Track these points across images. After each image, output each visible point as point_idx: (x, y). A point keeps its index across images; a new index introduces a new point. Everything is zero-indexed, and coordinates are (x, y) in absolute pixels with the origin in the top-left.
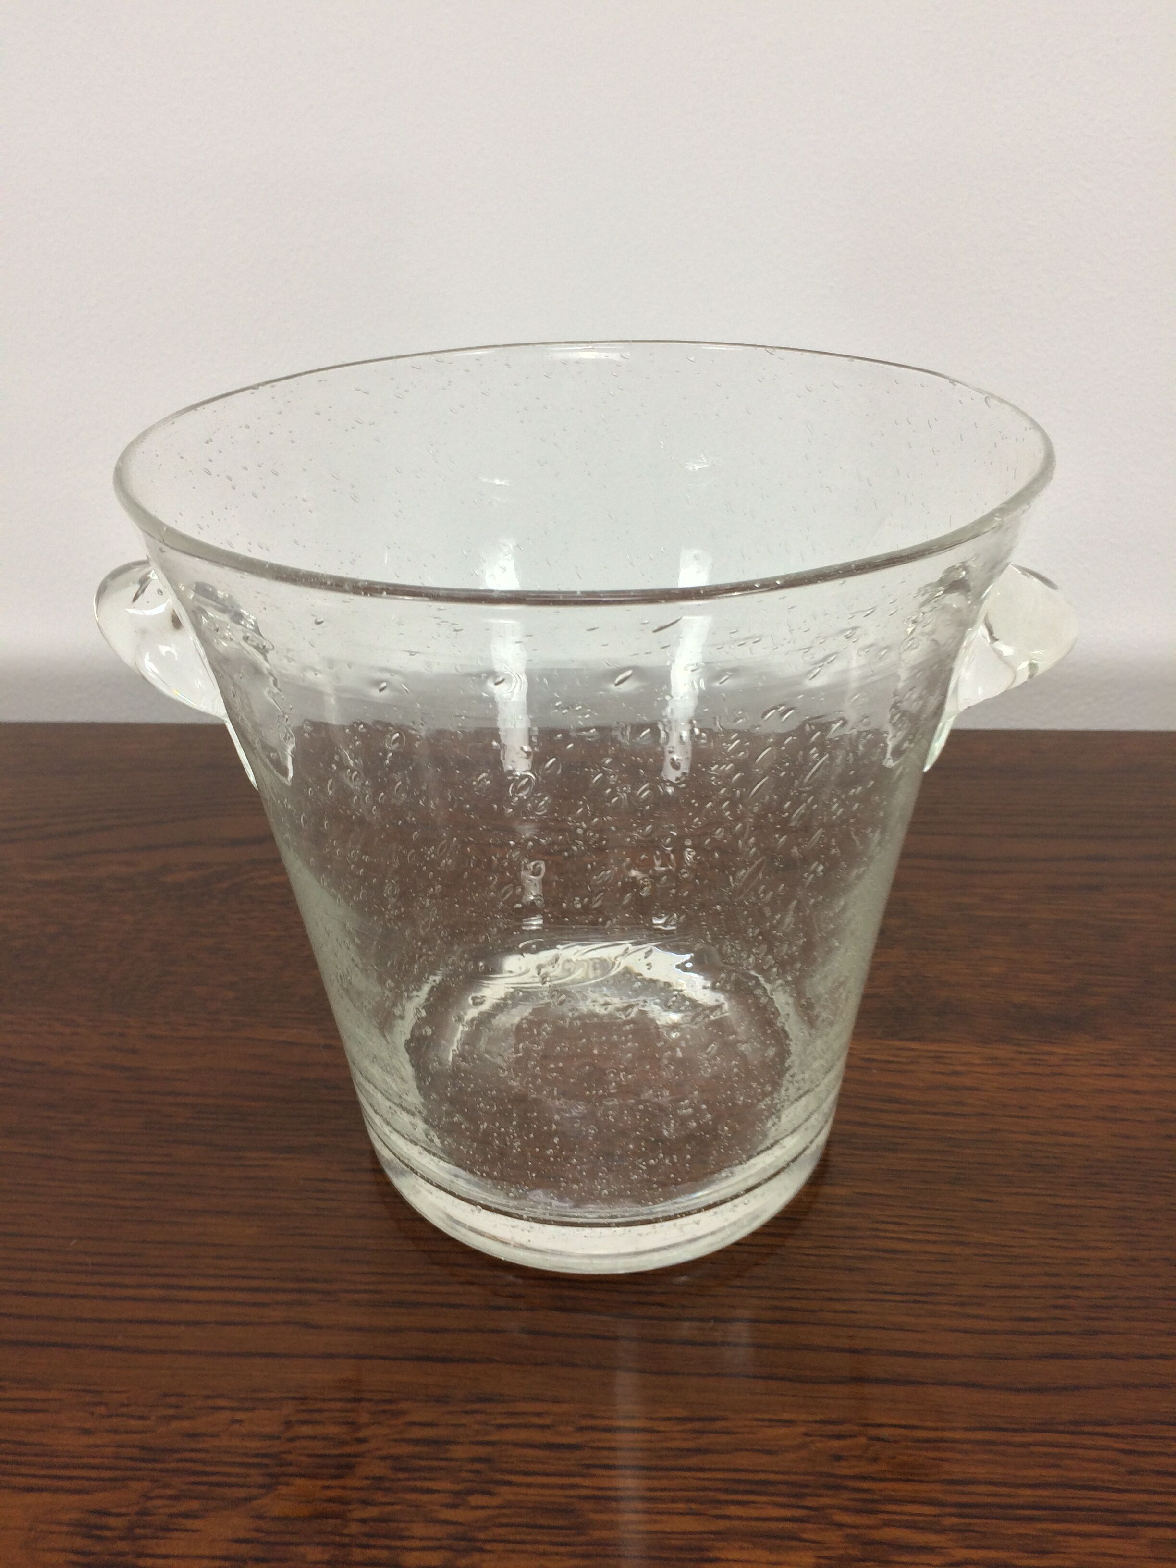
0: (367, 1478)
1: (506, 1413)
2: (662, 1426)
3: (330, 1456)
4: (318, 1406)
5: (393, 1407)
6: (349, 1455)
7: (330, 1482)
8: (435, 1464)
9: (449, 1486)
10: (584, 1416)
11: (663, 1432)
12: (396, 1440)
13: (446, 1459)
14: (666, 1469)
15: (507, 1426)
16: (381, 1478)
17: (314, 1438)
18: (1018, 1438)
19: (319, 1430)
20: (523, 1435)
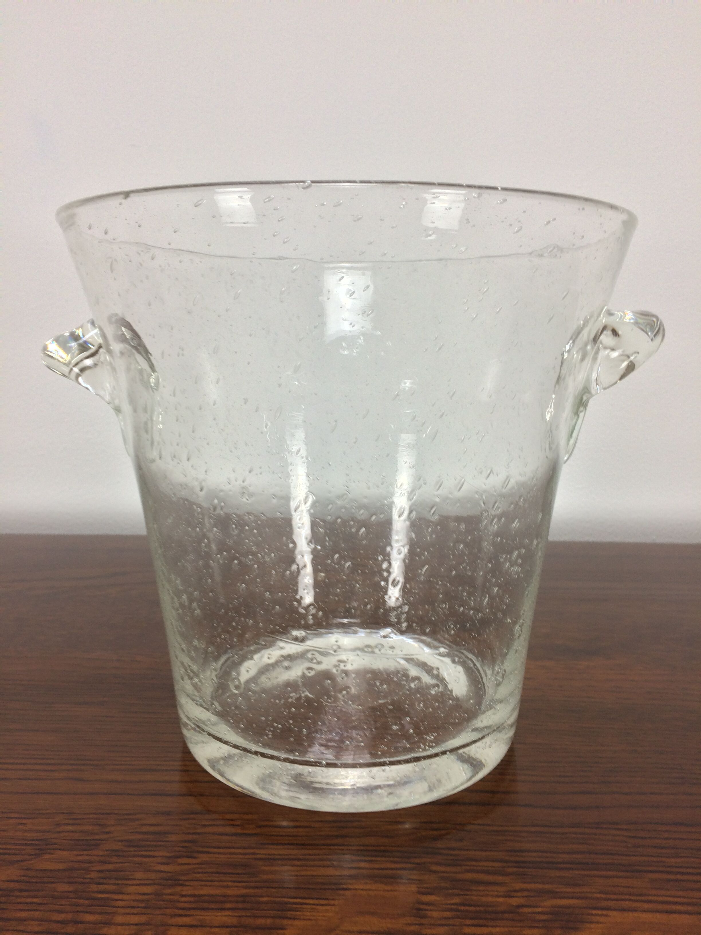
1: (209, 819)
3: (84, 840)
4: (80, 816)
6: (96, 840)
7: (82, 853)
8: (157, 843)
9: (165, 854)
12: (131, 833)
16: (116, 851)
17: (74, 832)
19: (78, 828)
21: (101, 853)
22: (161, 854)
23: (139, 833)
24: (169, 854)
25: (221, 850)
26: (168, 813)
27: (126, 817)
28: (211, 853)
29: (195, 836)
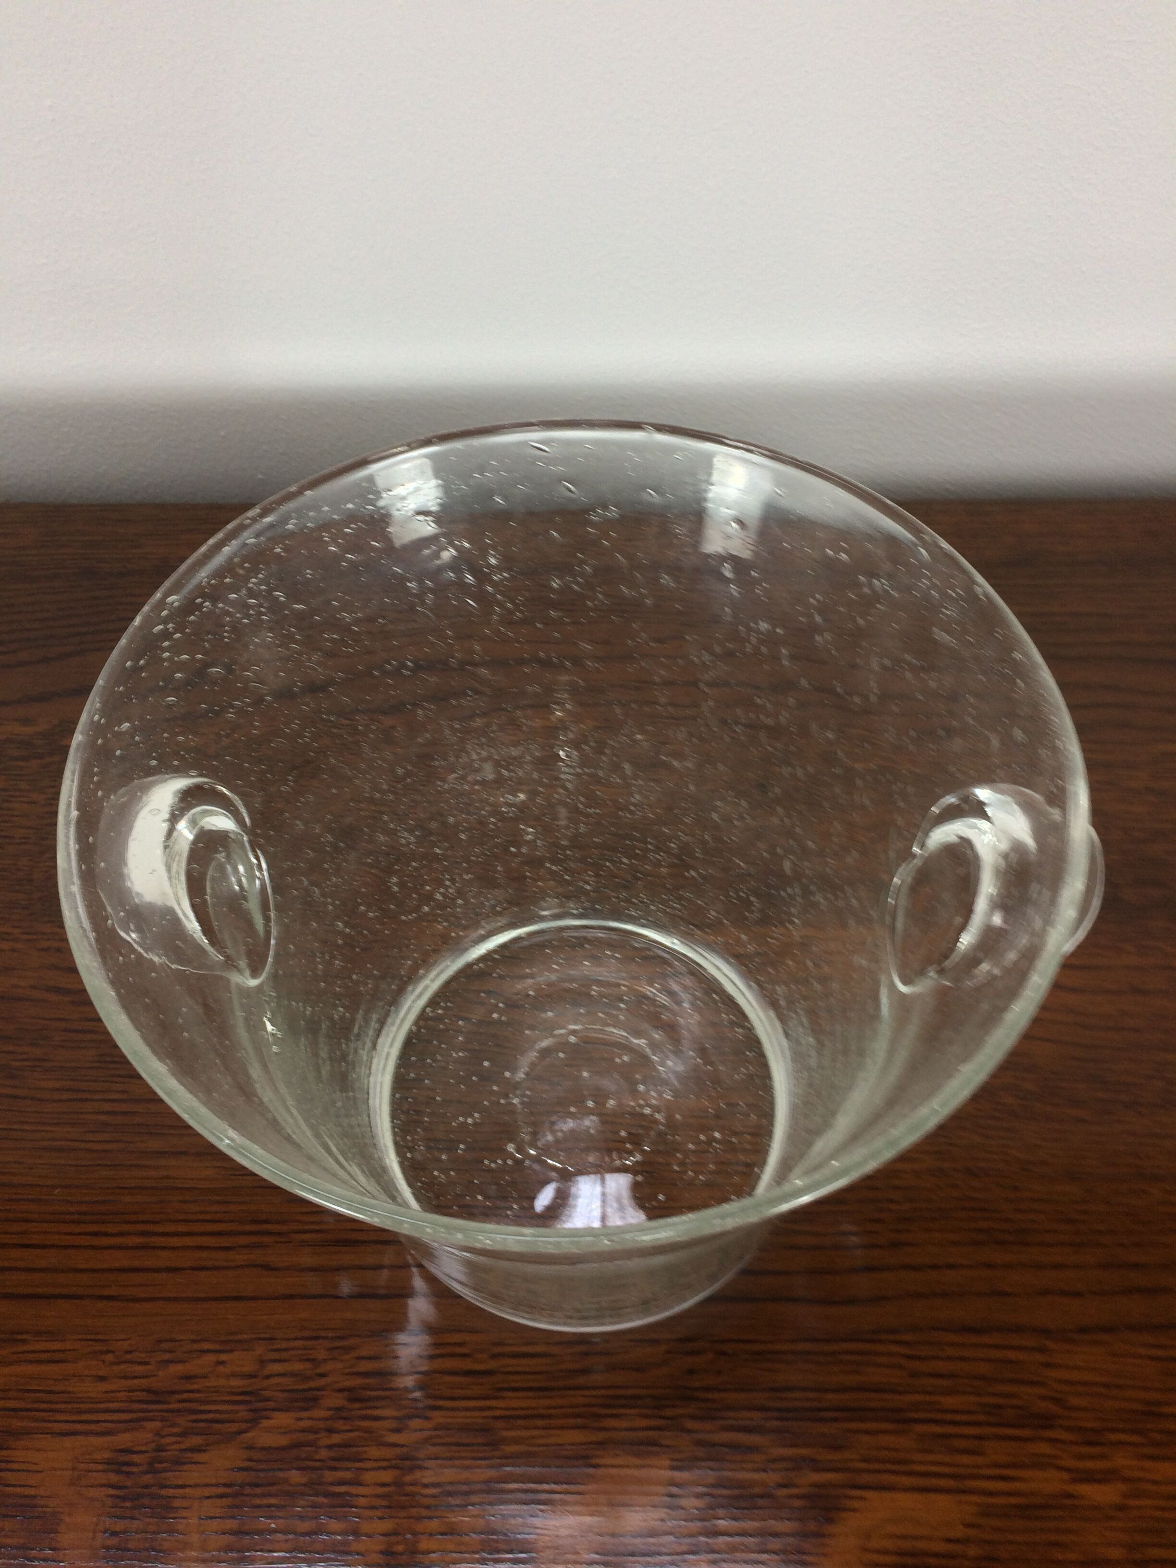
0: (329, 1409)
3: (298, 1390)
4: (284, 1345)
5: (345, 1343)
6: (313, 1389)
7: (301, 1414)
8: (381, 1393)
9: (393, 1413)
12: (349, 1374)
14: (559, 1389)
16: (340, 1409)
17: (285, 1375)
19: (287, 1367)
21: (323, 1414)
22: (388, 1413)
23: (358, 1374)
25: (454, 1404)
27: (340, 1343)
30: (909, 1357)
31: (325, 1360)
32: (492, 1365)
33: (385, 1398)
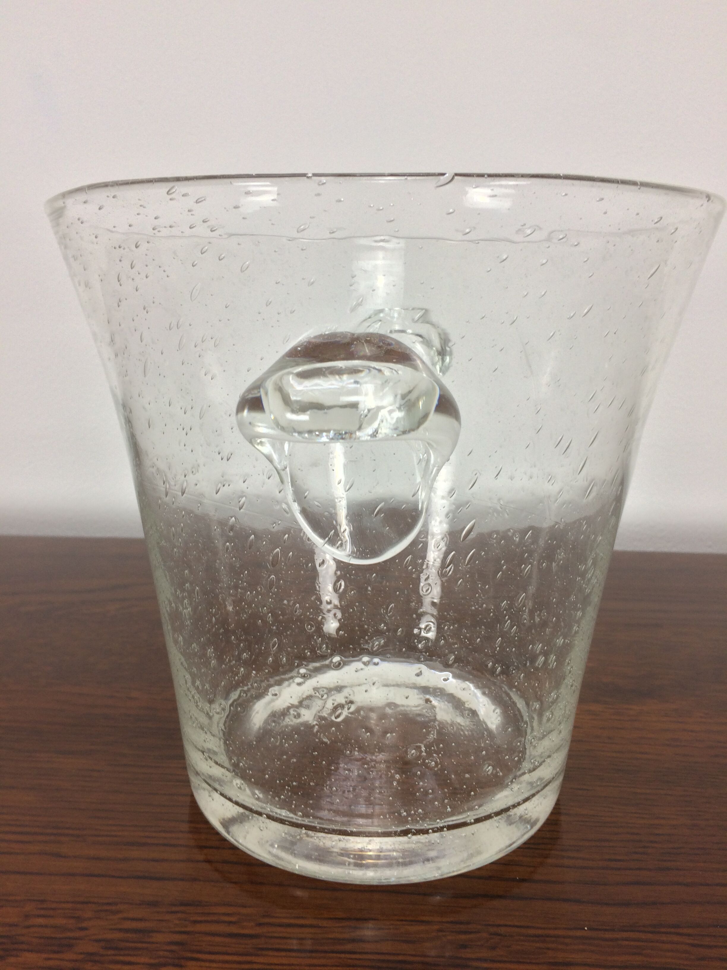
0: (81, 953)
1: (202, 913)
2: (325, 923)
3: (55, 938)
4: (54, 906)
5: (114, 908)
6: (70, 938)
7: (52, 956)
8: (139, 945)
9: (146, 960)
10: (264, 916)
11: (325, 927)
12: (112, 929)
13: (149, 943)
14: (326, 952)
15: (200, 922)
16: (92, 954)
17: (46, 926)
18: (608, 935)
19: (51, 921)
20: (213, 928)
21: (74, 957)
22: (143, 960)
23: (120, 930)
24: (152, 961)
25: (213, 957)
26: (154, 904)
27: (108, 908)
28: (203, 960)
29: (184, 937)
30: (693, 945)
31: (90, 919)
32: (258, 930)
33: (140, 949)
